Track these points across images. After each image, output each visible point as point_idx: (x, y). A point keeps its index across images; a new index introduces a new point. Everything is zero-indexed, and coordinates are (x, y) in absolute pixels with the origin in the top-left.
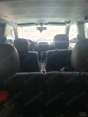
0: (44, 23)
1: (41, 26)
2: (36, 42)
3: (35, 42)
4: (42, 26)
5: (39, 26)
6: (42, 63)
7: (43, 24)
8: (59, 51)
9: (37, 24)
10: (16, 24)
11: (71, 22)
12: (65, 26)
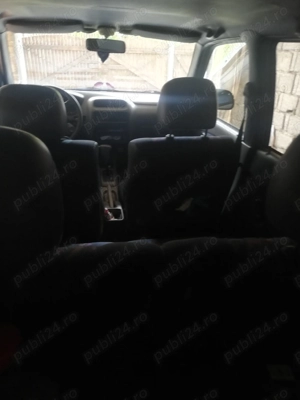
0: (117, 24)
1: (102, 37)
2: (82, 96)
3: (78, 98)
4: (110, 38)
5: (97, 35)
6: (105, 181)
7: (114, 28)
8: (178, 140)
9: (88, 25)
10: (3, 19)
11: (228, 33)
12: (194, 44)
